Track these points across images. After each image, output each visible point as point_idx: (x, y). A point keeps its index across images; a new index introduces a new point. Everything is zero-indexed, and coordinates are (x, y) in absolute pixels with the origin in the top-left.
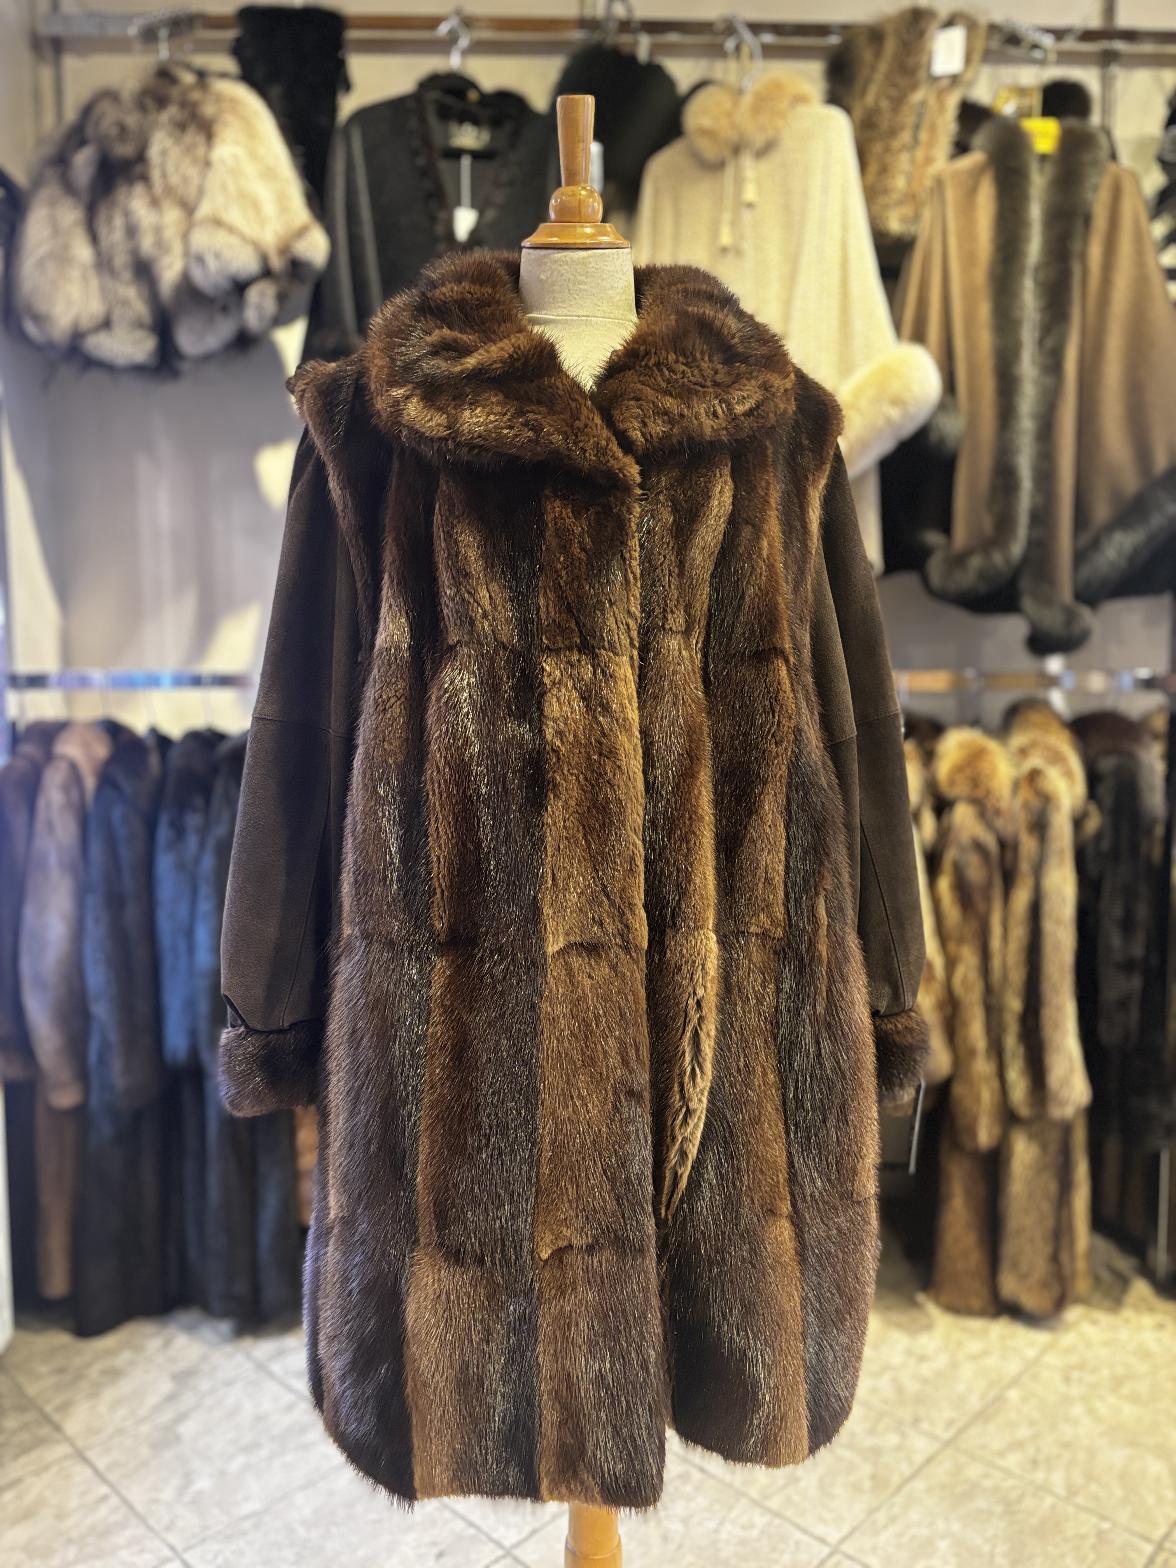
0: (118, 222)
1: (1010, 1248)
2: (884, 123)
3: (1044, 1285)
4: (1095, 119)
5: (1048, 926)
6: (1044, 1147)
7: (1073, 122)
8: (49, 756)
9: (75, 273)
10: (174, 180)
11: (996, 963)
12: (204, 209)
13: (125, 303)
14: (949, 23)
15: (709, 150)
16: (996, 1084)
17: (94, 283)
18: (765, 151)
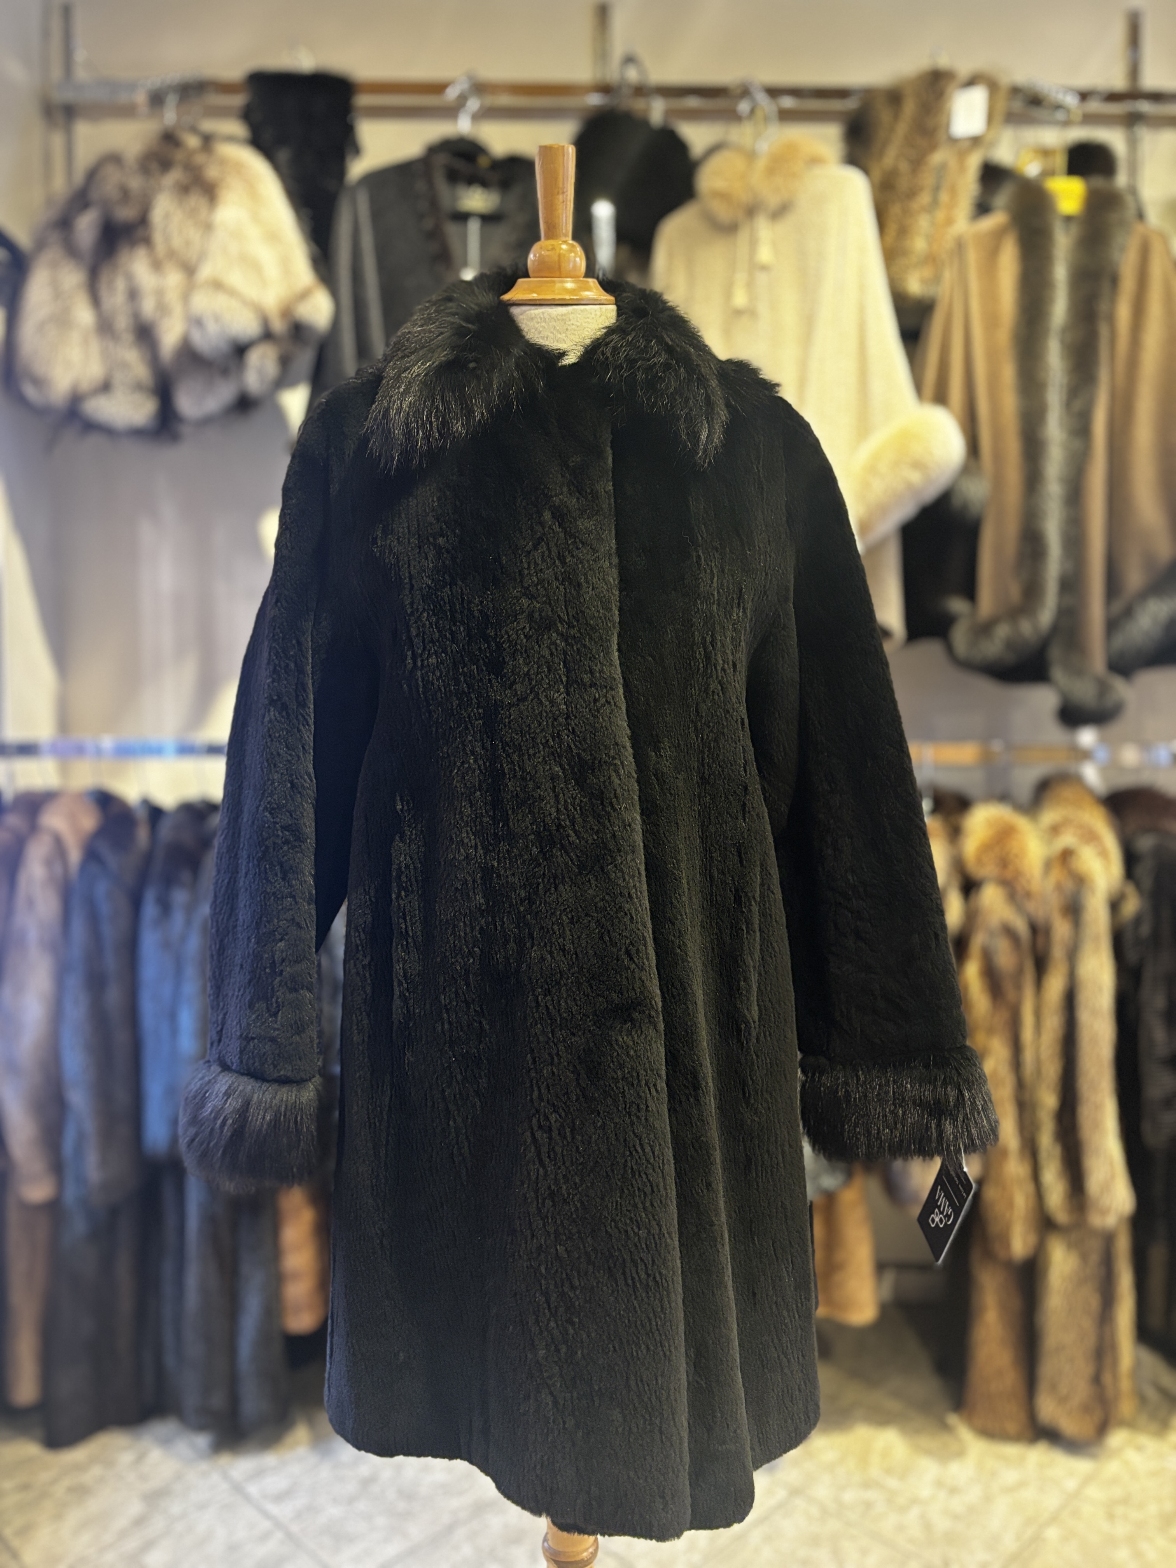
0: (120, 285)
1: (1048, 1368)
2: (903, 184)
3: (1086, 1409)
4: (1121, 180)
5: (1084, 1017)
6: (1084, 1257)
7: (1099, 182)
8: (33, 827)
9: (75, 337)
10: (177, 242)
11: (1028, 1056)
12: (206, 272)
13: (125, 365)
14: (971, 82)
15: (723, 212)
16: (1030, 1188)
17: (95, 346)
18: (780, 212)
